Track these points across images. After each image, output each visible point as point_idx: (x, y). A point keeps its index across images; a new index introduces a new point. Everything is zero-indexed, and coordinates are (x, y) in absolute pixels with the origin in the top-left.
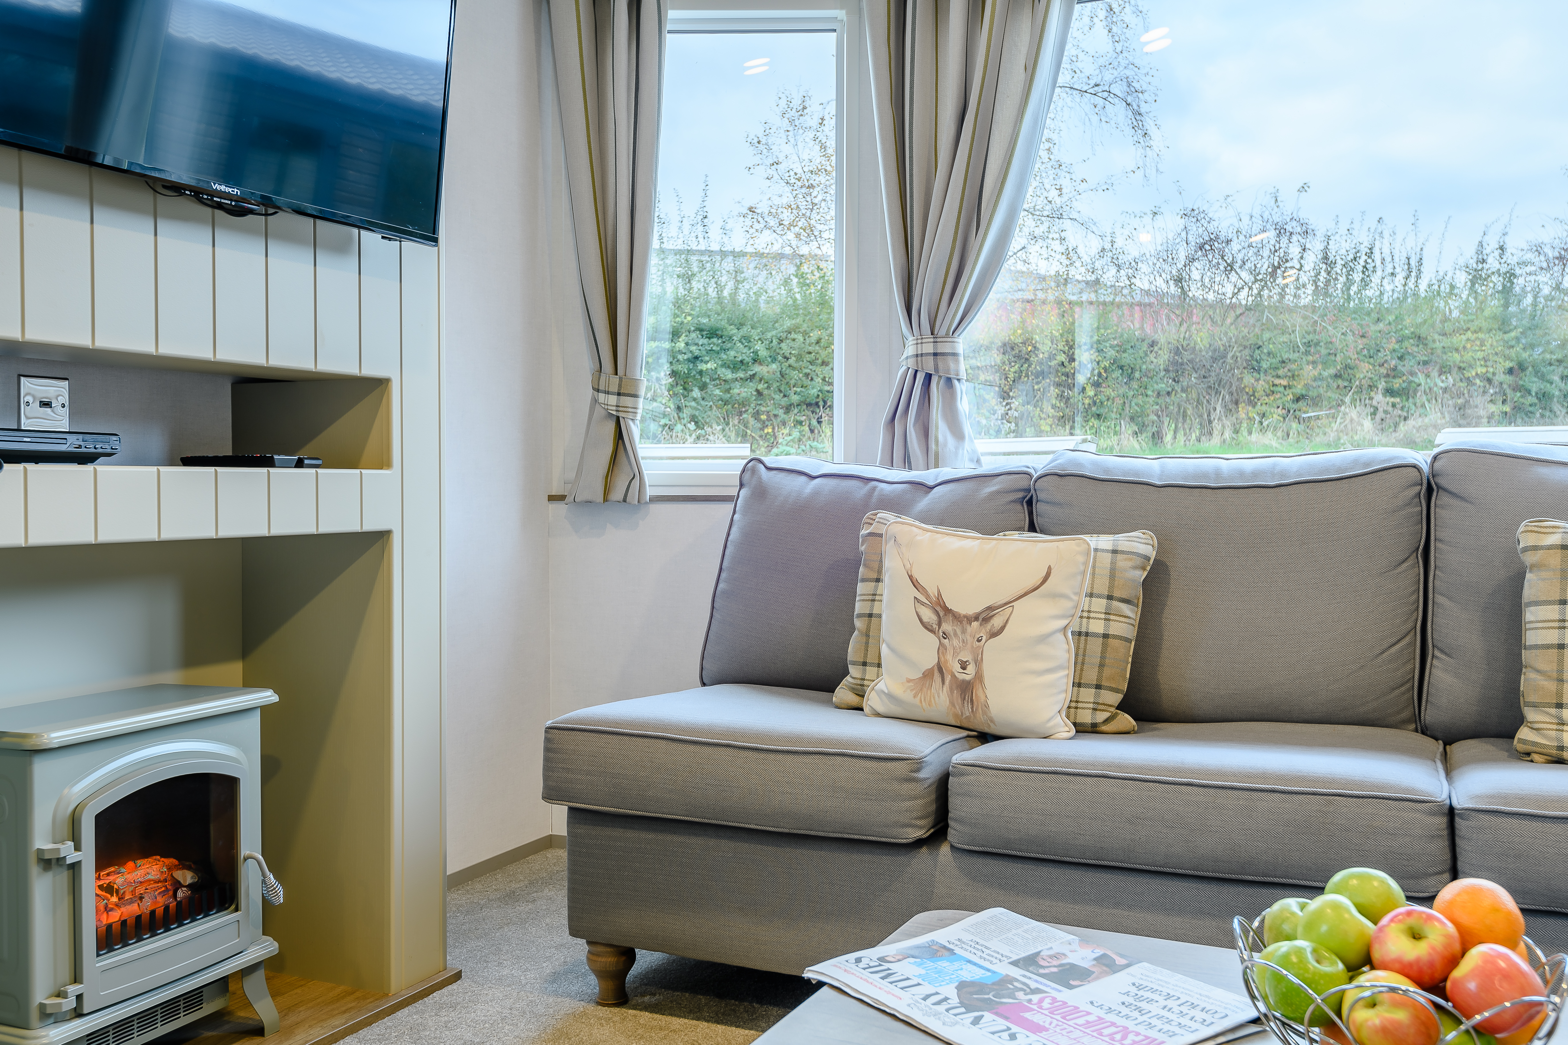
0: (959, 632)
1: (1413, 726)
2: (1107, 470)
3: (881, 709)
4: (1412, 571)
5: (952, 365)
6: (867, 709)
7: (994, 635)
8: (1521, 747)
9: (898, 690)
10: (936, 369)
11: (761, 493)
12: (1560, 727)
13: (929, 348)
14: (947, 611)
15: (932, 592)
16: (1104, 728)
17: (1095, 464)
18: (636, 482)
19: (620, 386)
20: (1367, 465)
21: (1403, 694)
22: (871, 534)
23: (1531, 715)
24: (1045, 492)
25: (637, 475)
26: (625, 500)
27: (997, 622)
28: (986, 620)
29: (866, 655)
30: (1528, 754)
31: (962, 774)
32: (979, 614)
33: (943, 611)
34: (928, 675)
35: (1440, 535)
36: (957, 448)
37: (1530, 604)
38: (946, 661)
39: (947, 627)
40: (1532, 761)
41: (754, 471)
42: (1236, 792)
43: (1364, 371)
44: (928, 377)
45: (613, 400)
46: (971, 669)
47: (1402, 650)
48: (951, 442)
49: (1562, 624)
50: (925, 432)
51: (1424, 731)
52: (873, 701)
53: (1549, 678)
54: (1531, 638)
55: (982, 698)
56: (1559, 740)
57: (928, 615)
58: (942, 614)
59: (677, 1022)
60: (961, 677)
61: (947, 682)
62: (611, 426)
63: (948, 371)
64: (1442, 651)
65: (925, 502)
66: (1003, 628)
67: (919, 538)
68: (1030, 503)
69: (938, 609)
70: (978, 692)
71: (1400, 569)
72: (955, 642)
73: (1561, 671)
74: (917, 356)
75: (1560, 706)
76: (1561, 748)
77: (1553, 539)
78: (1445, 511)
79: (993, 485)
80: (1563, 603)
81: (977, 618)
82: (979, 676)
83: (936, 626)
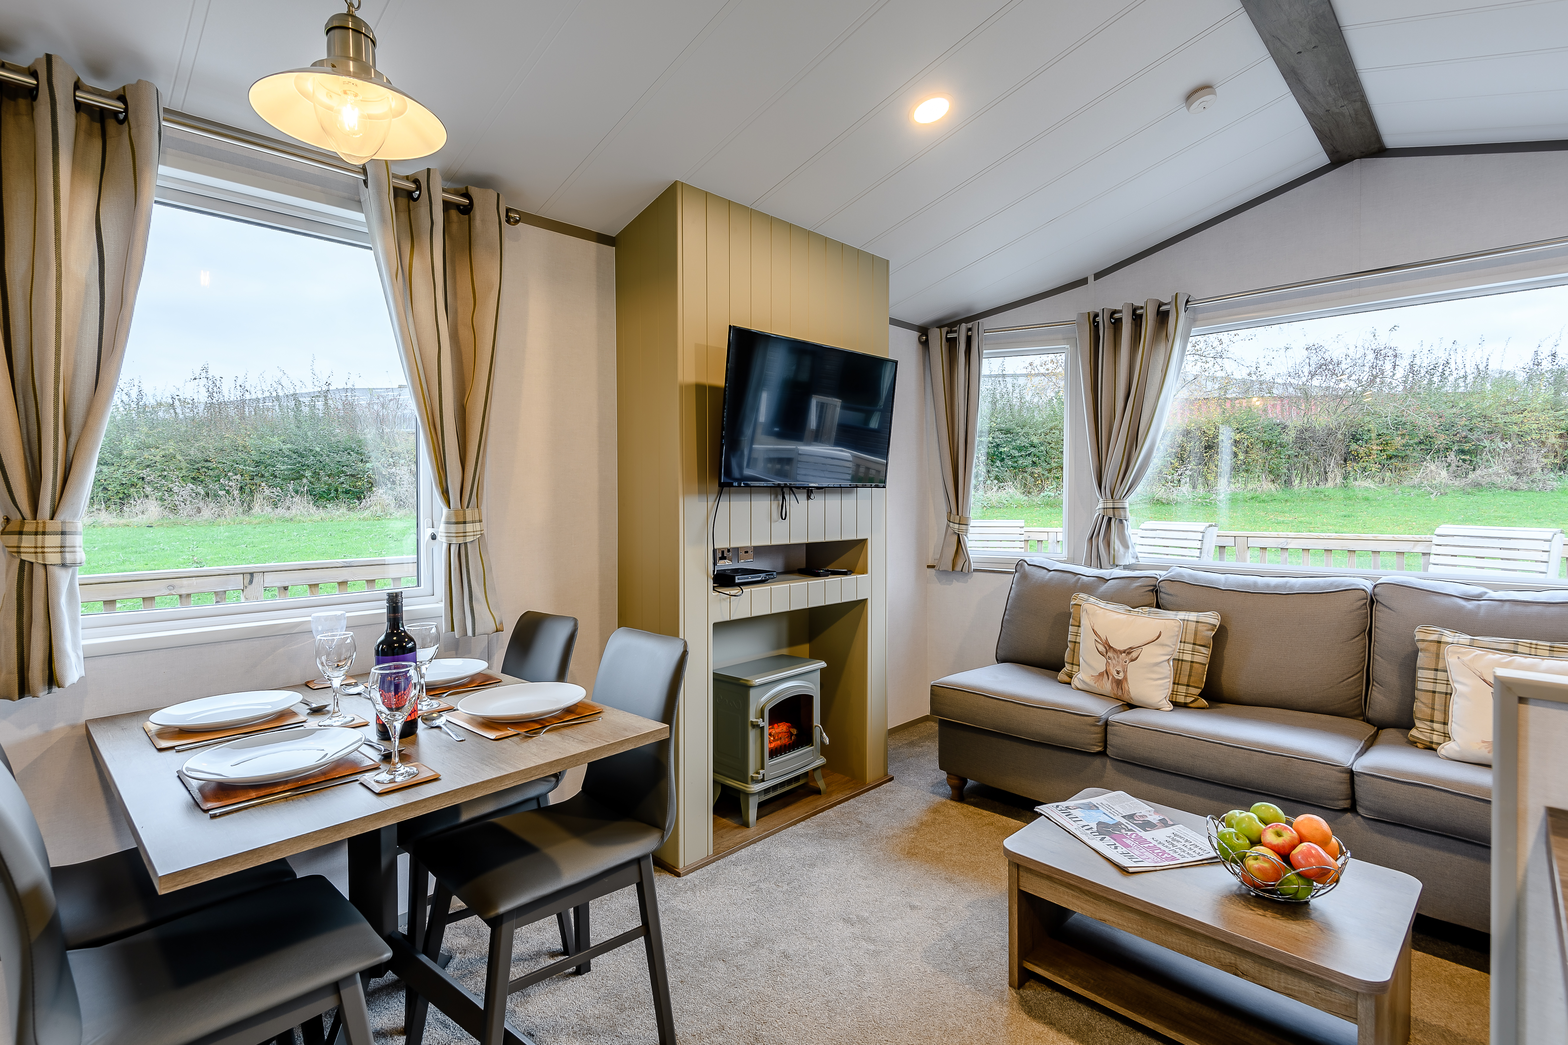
0: (1116, 657)
1: (1362, 718)
2: (1196, 580)
3: (1079, 687)
4: (1362, 641)
5: (1122, 513)
6: (1073, 686)
7: (1132, 660)
8: (1411, 738)
9: (1087, 679)
10: (1114, 516)
11: (1024, 577)
12: (1432, 732)
13: (1110, 505)
14: (1111, 647)
15: (1104, 638)
16: (1191, 707)
17: (1190, 575)
18: (967, 563)
19: (960, 520)
20: (1337, 587)
21: (1356, 702)
22: (1075, 604)
23: (1418, 723)
24: (1165, 588)
25: (967, 560)
26: (962, 571)
27: (1134, 655)
28: (1129, 653)
29: (1073, 660)
30: (1416, 743)
32: (1126, 650)
33: (1109, 647)
34: (1101, 674)
35: (1378, 625)
36: (1125, 553)
37: (1420, 668)
38: (1110, 670)
39: (1110, 654)
40: (1417, 747)
41: (1022, 565)
42: (1243, 750)
43: (1441, 440)
44: (1110, 519)
45: (956, 526)
46: (1122, 674)
47: (1355, 680)
48: (1122, 549)
49: (1435, 681)
50: (1108, 546)
51: (1368, 721)
52: (1076, 682)
53: (1428, 707)
54: (1420, 685)
55: (1127, 688)
56: (1431, 738)
57: (1101, 648)
58: (1107, 648)
59: (985, 812)
60: (1117, 677)
61: (1110, 679)
62: (956, 537)
63: (1120, 516)
64: (1378, 683)
65: (1104, 587)
66: (1137, 658)
67: (1097, 612)
68: (1157, 591)
69: (1106, 646)
70: (1125, 685)
71: (1354, 640)
72: (1114, 662)
73: (1433, 704)
74: (1104, 508)
75: (1432, 721)
76: (1432, 742)
77: (1434, 637)
78: (1381, 614)
79: (1139, 582)
80: (1436, 670)
81: (1124, 652)
82: (1125, 678)
83: (1105, 654)
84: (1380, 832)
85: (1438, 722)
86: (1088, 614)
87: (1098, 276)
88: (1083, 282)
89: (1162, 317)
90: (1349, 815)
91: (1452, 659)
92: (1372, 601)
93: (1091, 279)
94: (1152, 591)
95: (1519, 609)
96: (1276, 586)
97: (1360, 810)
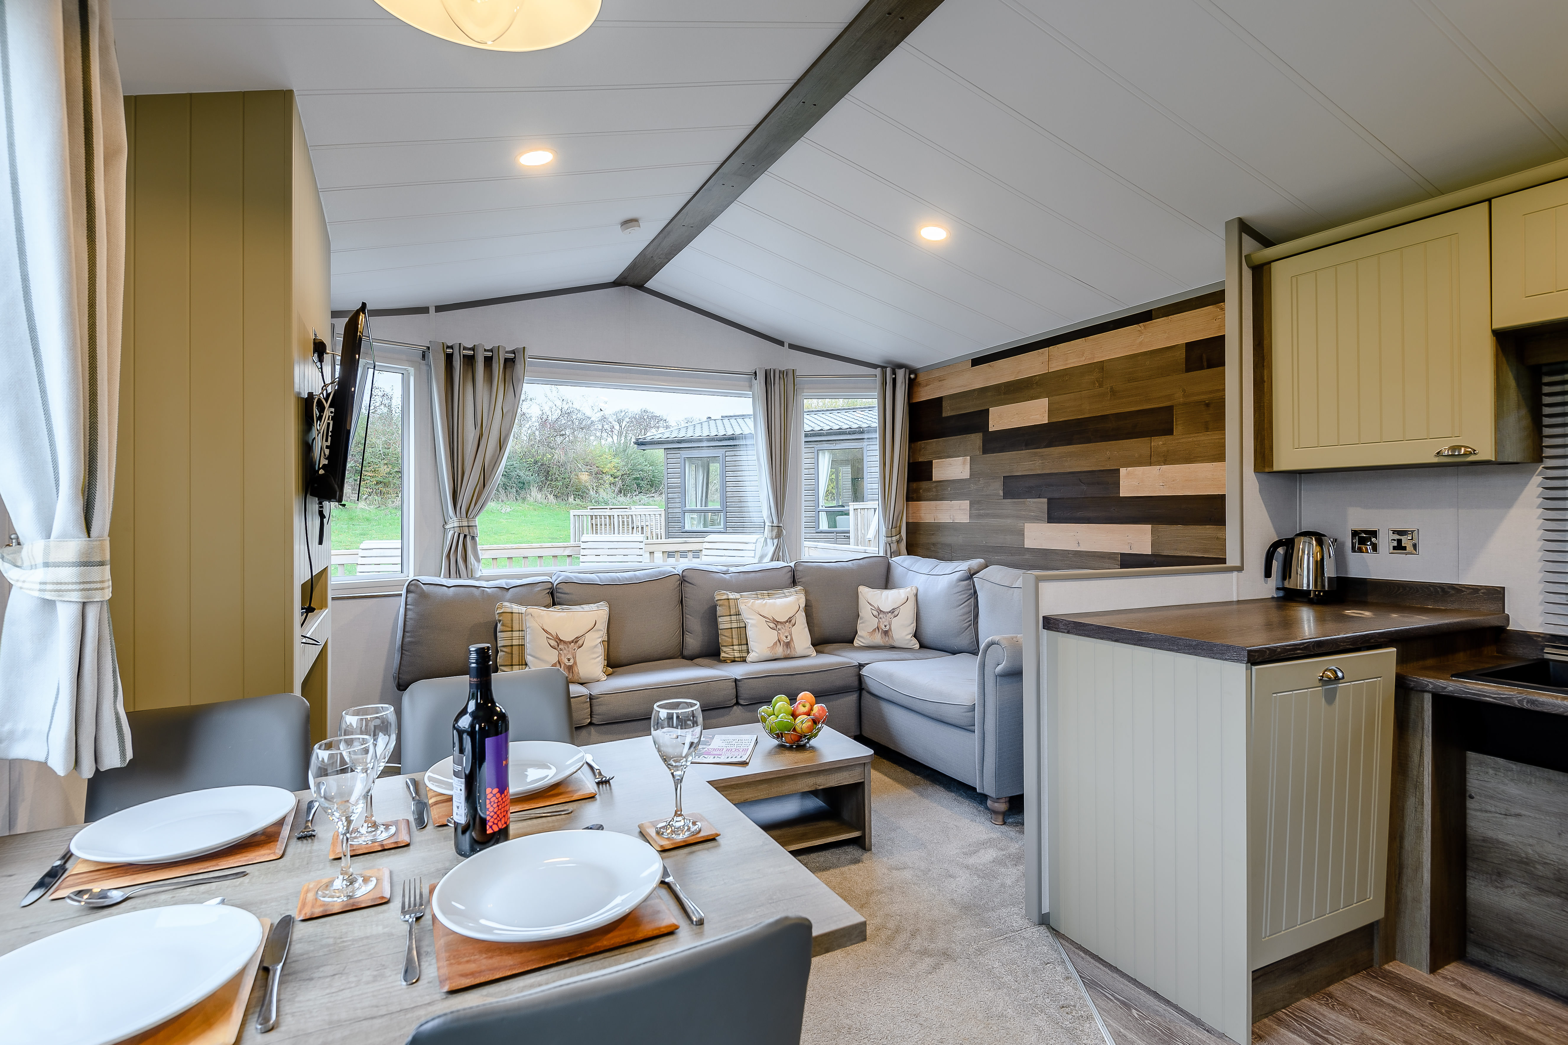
0: (566, 648)
1: (680, 657)
4: (679, 608)
5: (475, 531)
7: (579, 647)
8: (722, 659)
10: (469, 533)
11: (424, 596)
12: (733, 651)
13: (465, 524)
14: (561, 640)
15: (554, 634)
16: (609, 673)
20: (664, 575)
21: (678, 647)
22: (503, 612)
23: (724, 649)
24: (562, 589)
27: (580, 642)
28: (576, 642)
30: (725, 661)
31: (598, 698)
32: (573, 640)
33: (559, 641)
34: (553, 665)
35: (686, 596)
36: (478, 566)
37: (719, 617)
38: (561, 659)
39: (560, 646)
41: (414, 585)
44: (465, 536)
46: (572, 661)
47: (677, 633)
48: (476, 563)
49: (731, 622)
50: (465, 560)
51: (684, 657)
53: (729, 638)
54: (721, 626)
55: (577, 671)
56: (734, 655)
57: (553, 643)
60: (568, 664)
61: (562, 667)
63: (473, 533)
64: (689, 632)
65: (511, 595)
66: (583, 644)
67: (542, 614)
68: (552, 593)
69: (557, 640)
70: (575, 669)
71: (675, 608)
72: (565, 652)
73: (732, 635)
74: (460, 527)
75: (733, 645)
76: (735, 658)
77: (725, 597)
78: (688, 588)
79: (538, 587)
80: (730, 615)
81: (573, 642)
82: (575, 663)
83: (556, 647)
84: (750, 711)
85: (736, 645)
86: (534, 617)
87: (439, 309)
88: (424, 310)
89: (510, 363)
90: (735, 707)
91: (742, 607)
92: (683, 580)
93: (432, 310)
94: (548, 593)
95: (747, 575)
96: (631, 578)
97: (741, 702)
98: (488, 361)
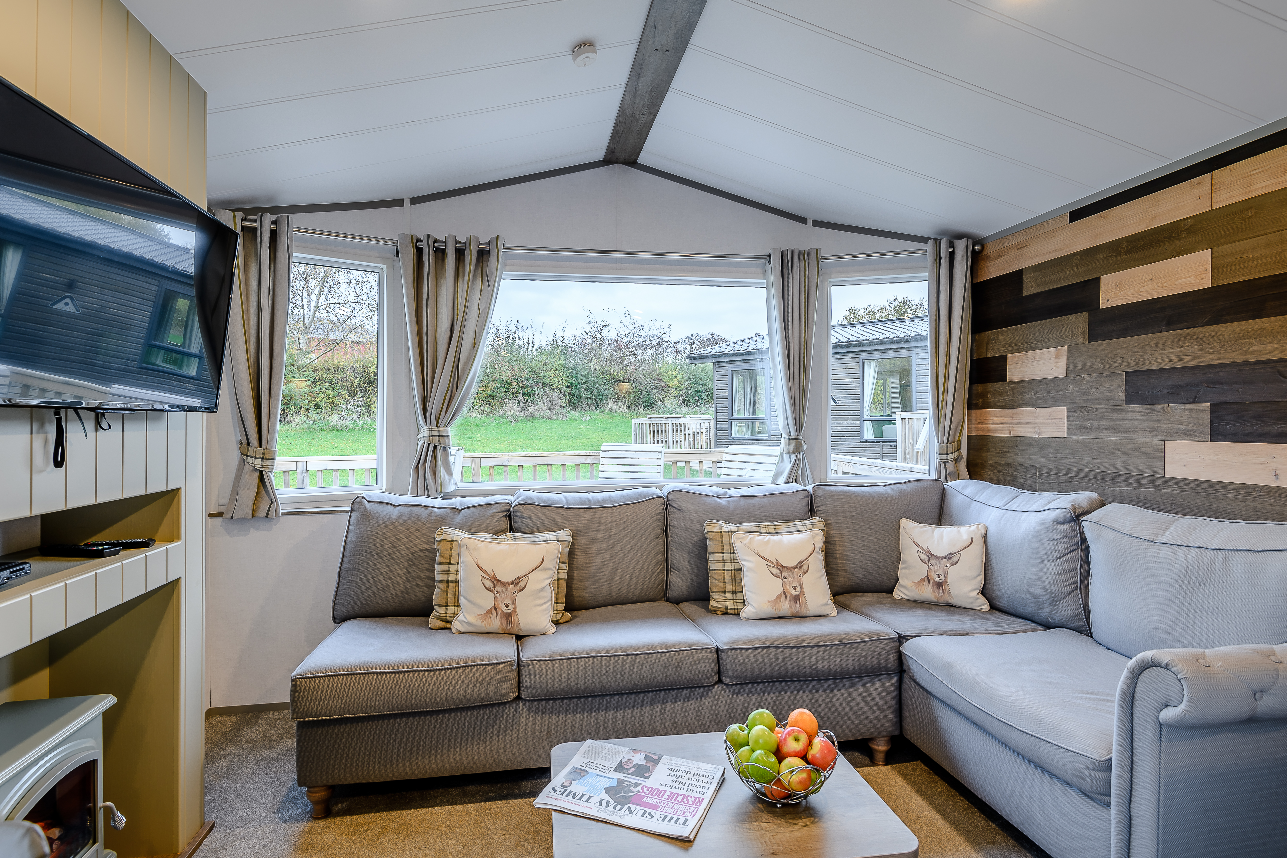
0: (504, 590)
1: (663, 599)
2: (544, 501)
3: (462, 630)
4: (662, 538)
5: (447, 441)
6: (453, 630)
7: (521, 590)
8: (712, 609)
9: (471, 619)
10: (440, 443)
11: (366, 516)
12: (726, 601)
13: (435, 433)
14: (498, 581)
15: (490, 572)
16: (561, 621)
17: (538, 498)
18: (274, 506)
19: (264, 454)
20: (645, 497)
21: (661, 587)
22: (442, 540)
23: (714, 596)
24: (517, 513)
25: (273, 501)
26: (267, 516)
27: (522, 584)
28: (517, 584)
29: (447, 601)
30: (715, 611)
31: (528, 665)
32: (514, 581)
33: (496, 581)
34: (489, 612)
35: (672, 524)
36: (450, 480)
37: (710, 553)
38: (498, 605)
39: (497, 588)
40: (716, 614)
41: (361, 503)
44: (435, 447)
45: (258, 462)
46: (511, 607)
47: (661, 569)
48: (447, 477)
49: (723, 562)
50: (435, 473)
51: (668, 600)
52: (456, 625)
53: (721, 582)
54: (711, 566)
55: (516, 620)
56: (726, 605)
57: (489, 584)
58: (495, 583)
60: (506, 611)
61: (499, 614)
62: (257, 475)
63: (445, 444)
64: (674, 569)
65: (459, 518)
66: (525, 587)
67: (479, 546)
68: (510, 517)
69: (493, 580)
70: (514, 618)
71: (659, 538)
72: (503, 595)
73: (724, 579)
74: (430, 436)
75: (725, 592)
76: (727, 609)
77: (717, 529)
78: (674, 515)
79: (493, 509)
80: (723, 553)
81: (512, 583)
82: (515, 610)
83: (492, 589)
84: (737, 693)
85: (729, 592)
86: (469, 550)
87: (414, 201)
88: (398, 203)
89: (483, 255)
90: (717, 687)
91: (737, 544)
92: (667, 505)
93: (407, 202)
94: (505, 516)
95: (749, 501)
96: (604, 501)
97: (725, 680)
98: (460, 254)
